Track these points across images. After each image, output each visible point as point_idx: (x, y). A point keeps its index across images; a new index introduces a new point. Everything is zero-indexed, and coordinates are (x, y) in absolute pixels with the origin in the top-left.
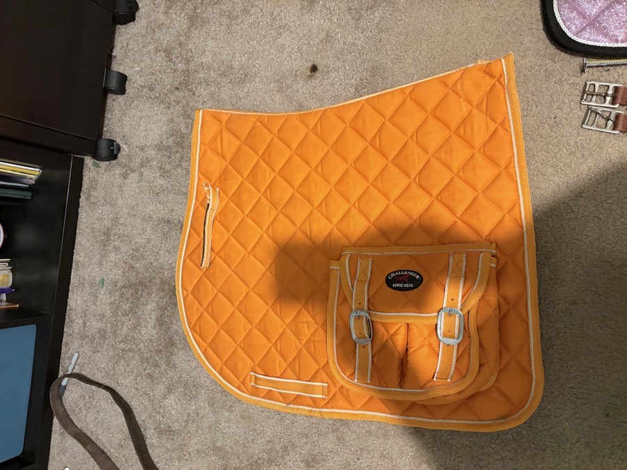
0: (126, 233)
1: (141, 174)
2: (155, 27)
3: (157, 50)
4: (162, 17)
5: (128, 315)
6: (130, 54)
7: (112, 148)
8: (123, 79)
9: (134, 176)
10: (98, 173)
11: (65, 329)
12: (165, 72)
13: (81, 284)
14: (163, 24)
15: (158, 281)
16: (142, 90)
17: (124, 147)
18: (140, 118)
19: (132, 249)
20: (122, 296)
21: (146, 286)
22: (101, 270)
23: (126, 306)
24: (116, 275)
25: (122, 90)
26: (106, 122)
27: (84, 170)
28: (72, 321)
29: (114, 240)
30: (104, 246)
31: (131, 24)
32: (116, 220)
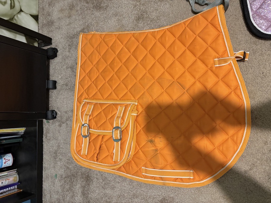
0: (64, 152)
1: (67, 124)
2: (65, 58)
3: (67, 68)
4: (68, 54)
5: (69, 191)
6: (56, 71)
7: (53, 114)
8: (55, 82)
9: (64, 125)
10: (49, 125)
11: (43, 199)
12: (71, 77)
13: (47, 177)
14: (68, 56)
15: (80, 174)
16: (63, 86)
17: (58, 112)
18: (64, 99)
19: (67, 159)
20: (65, 182)
21: (75, 176)
22: (55, 170)
23: (67, 187)
24: (61, 172)
25: (55, 87)
26: (50, 103)
27: (43, 125)
28: (45, 195)
29: (59, 156)
30: (55, 159)
31: (56, 58)
32: (59, 146)
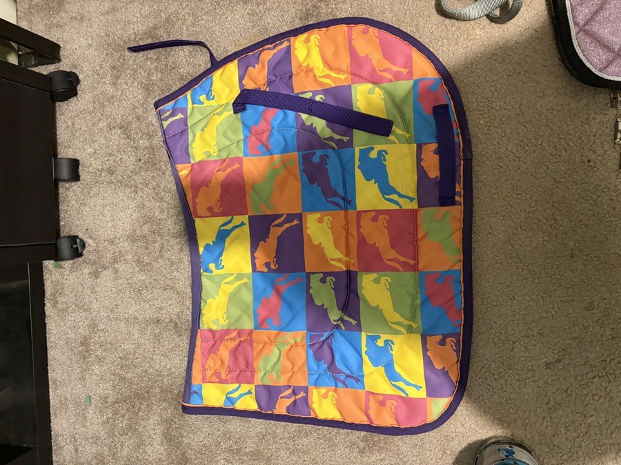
0: (109, 340)
1: (116, 271)
2: (102, 102)
3: (111, 128)
4: (110, 90)
5: (127, 434)
6: (78, 134)
7: (75, 246)
8: (75, 164)
9: (107, 275)
10: (62, 274)
11: (54, 458)
12: (124, 152)
13: (63, 404)
14: (113, 97)
15: (157, 390)
16: (101, 175)
17: (89, 241)
18: (104, 206)
19: (120, 358)
20: (115, 413)
21: (143, 398)
22: (85, 386)
23: (122, 424)
24: (105, 389)
25: (75, 176)
26: (62, 216)
27: (44, 273)
28: (61, 448)
29: (96, 350)
30: (84, 358)
31: (73, 100)
32: (93, 326)
